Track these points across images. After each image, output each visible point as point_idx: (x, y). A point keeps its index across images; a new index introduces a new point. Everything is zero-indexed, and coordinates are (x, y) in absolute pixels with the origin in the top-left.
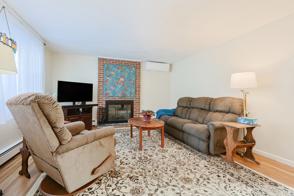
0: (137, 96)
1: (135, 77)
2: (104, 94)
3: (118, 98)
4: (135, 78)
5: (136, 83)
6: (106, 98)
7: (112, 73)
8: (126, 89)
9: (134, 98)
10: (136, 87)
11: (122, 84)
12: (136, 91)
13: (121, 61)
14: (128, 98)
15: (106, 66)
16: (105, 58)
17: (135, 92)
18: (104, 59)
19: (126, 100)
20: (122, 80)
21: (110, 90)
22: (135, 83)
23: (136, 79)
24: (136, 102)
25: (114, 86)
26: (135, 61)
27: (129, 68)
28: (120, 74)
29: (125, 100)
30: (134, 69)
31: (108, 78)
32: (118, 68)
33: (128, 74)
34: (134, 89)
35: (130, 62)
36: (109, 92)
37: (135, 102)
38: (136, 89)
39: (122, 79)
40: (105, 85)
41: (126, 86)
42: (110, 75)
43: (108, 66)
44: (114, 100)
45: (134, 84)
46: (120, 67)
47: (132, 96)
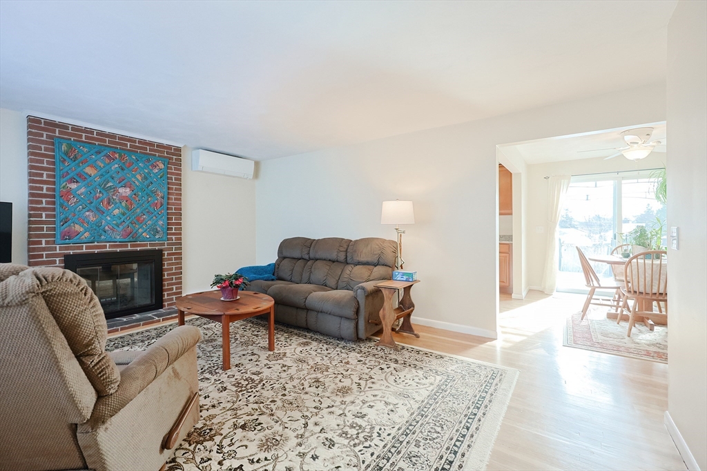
0: (174, 237)
1: (166, 186)
2: (58, 236)
3: (110, 247)
4: (165, 190)
5: (168, 204)
6: (67, 248)
7: (89, 170)
8: (138, 220)
9: (163, 244)
10: (168, 214)
11: (123, 204)
12: (168, 224)
13: (120, 138)
14: (146, 245)
15: (64, 147)
16: (58, 119)
17: (165, 227)
18: (51, 125)
19: (138, 249)
20: (124, 195)
21: (82, 222)
22: (165, 204)
23: (169, 194)
24: (168, 254)
25: (98, 209)
26: (165, 142)
27: (148, 161)
28: (117, 177)
29: (137, 251)
30: (162, 166)
31: (74, 186)
32: (108, 157)
33: (146, 178)
34: (165, 218)
35: (151, 144)
36: (78, 228)
37: (166, 253)
38: (168, 219)
39: (125, 191)
40: (62, 205)
41: (138, 211)
42: (80, 175)
43: (70, 146)
44: (96, 251)
45: (165, 206)
46: (117, 156)
47: (157, 237)
